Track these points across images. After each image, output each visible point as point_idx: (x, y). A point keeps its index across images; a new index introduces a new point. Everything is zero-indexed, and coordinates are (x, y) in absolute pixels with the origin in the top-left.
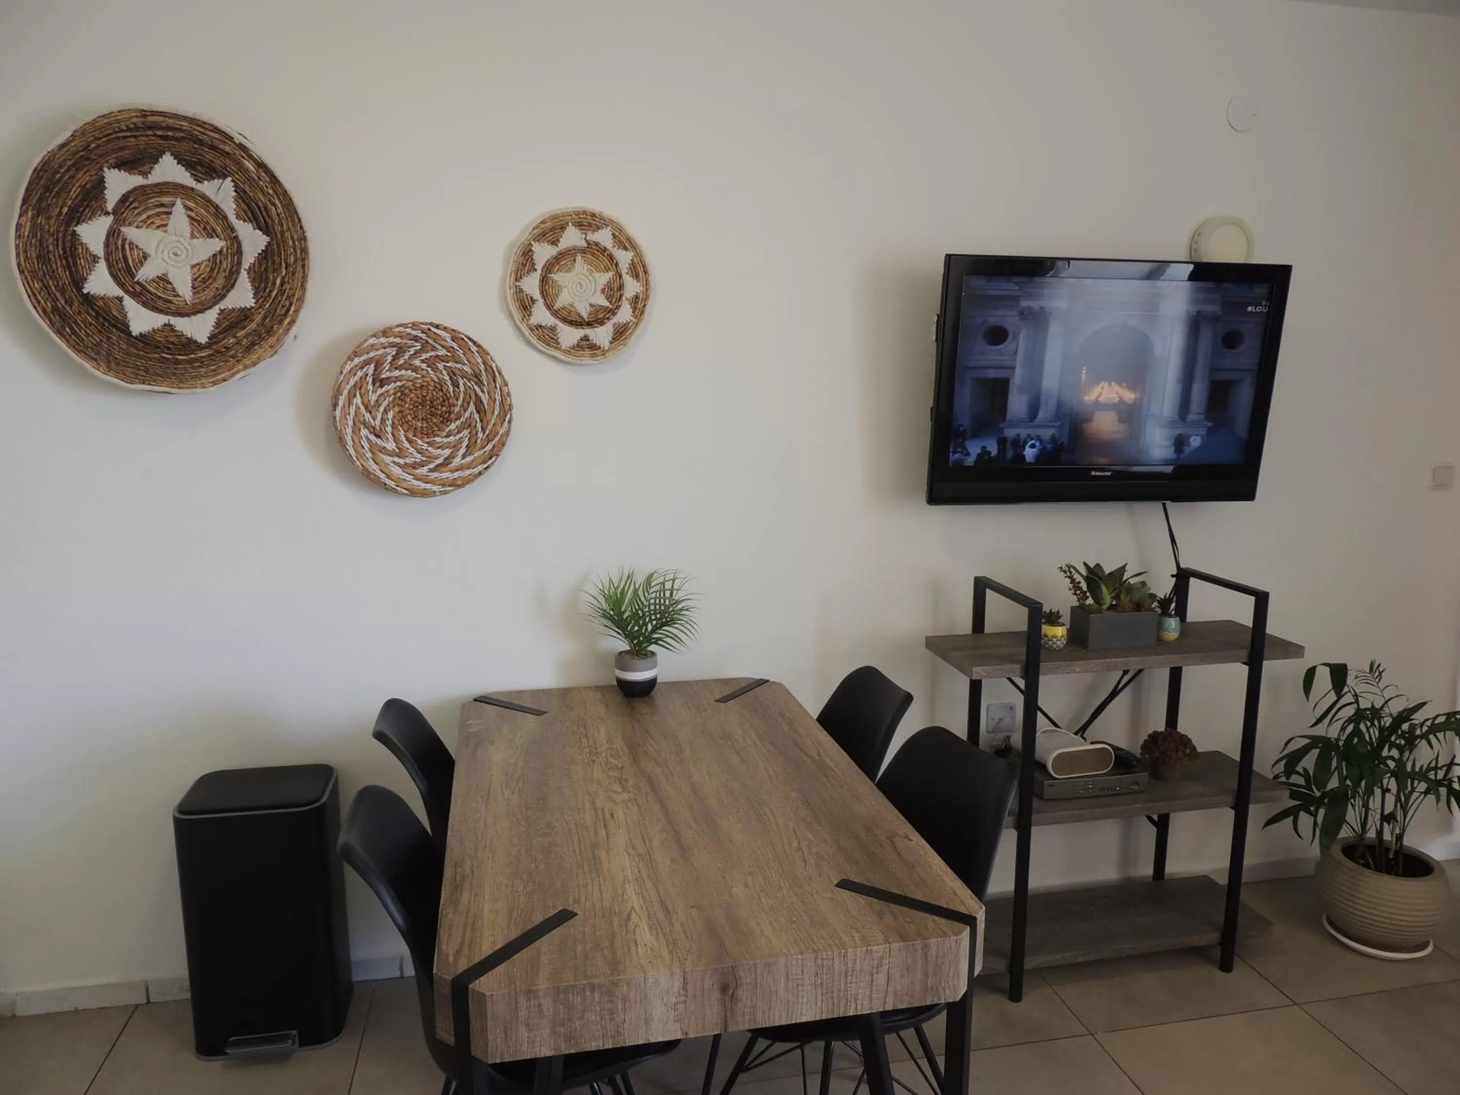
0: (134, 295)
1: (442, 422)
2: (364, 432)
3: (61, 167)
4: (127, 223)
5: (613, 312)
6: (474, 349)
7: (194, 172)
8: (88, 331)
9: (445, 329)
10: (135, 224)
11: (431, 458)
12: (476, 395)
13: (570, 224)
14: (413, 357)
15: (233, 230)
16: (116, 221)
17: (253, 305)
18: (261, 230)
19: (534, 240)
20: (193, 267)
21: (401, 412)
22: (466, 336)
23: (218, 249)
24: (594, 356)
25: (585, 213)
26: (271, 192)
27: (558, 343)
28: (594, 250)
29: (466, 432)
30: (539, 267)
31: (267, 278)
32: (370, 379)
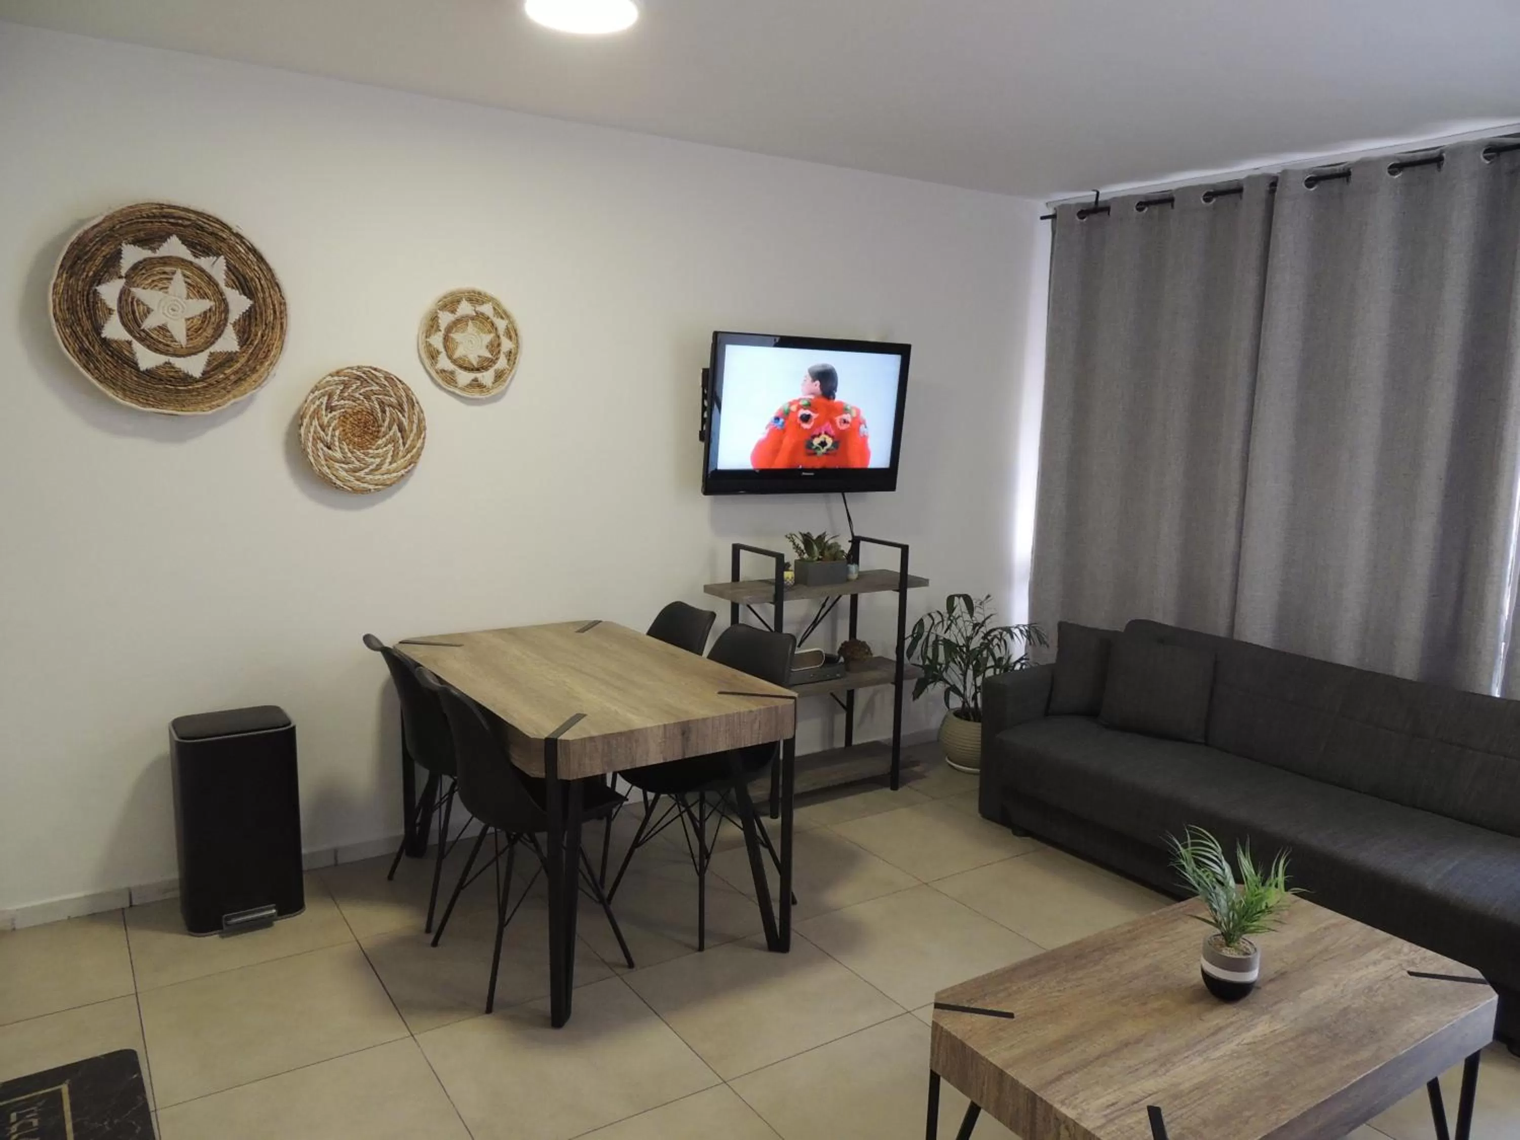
0: (141, 340)
1: (373, 439)
2: (320, 445)
3: (91, 242)
4: (136, 285)
5: (493, 362)
6: (400, 386)
7: (194, 250)
8: (107, 367)
9: (381, 371)
10: (143, 286)
11: (368, 465)
12: (399, 419)
13: (464, 299)
14: (353, 391)
15: (222, 294)
16: (127, 283)
17: (238, 350)
18: (245, 295)
19: (439, 309)
20: (188, 320)
21: (344, 430)
22: (395, 377)
23: (208, 308)
24: (482, 392)
25: (474, 292)
26: (256, 268)
27: (456, 383)
28: (480, 318)
29: (390, 446)
30: (442, 328)
31: (250, 331)
32: (324, 407)
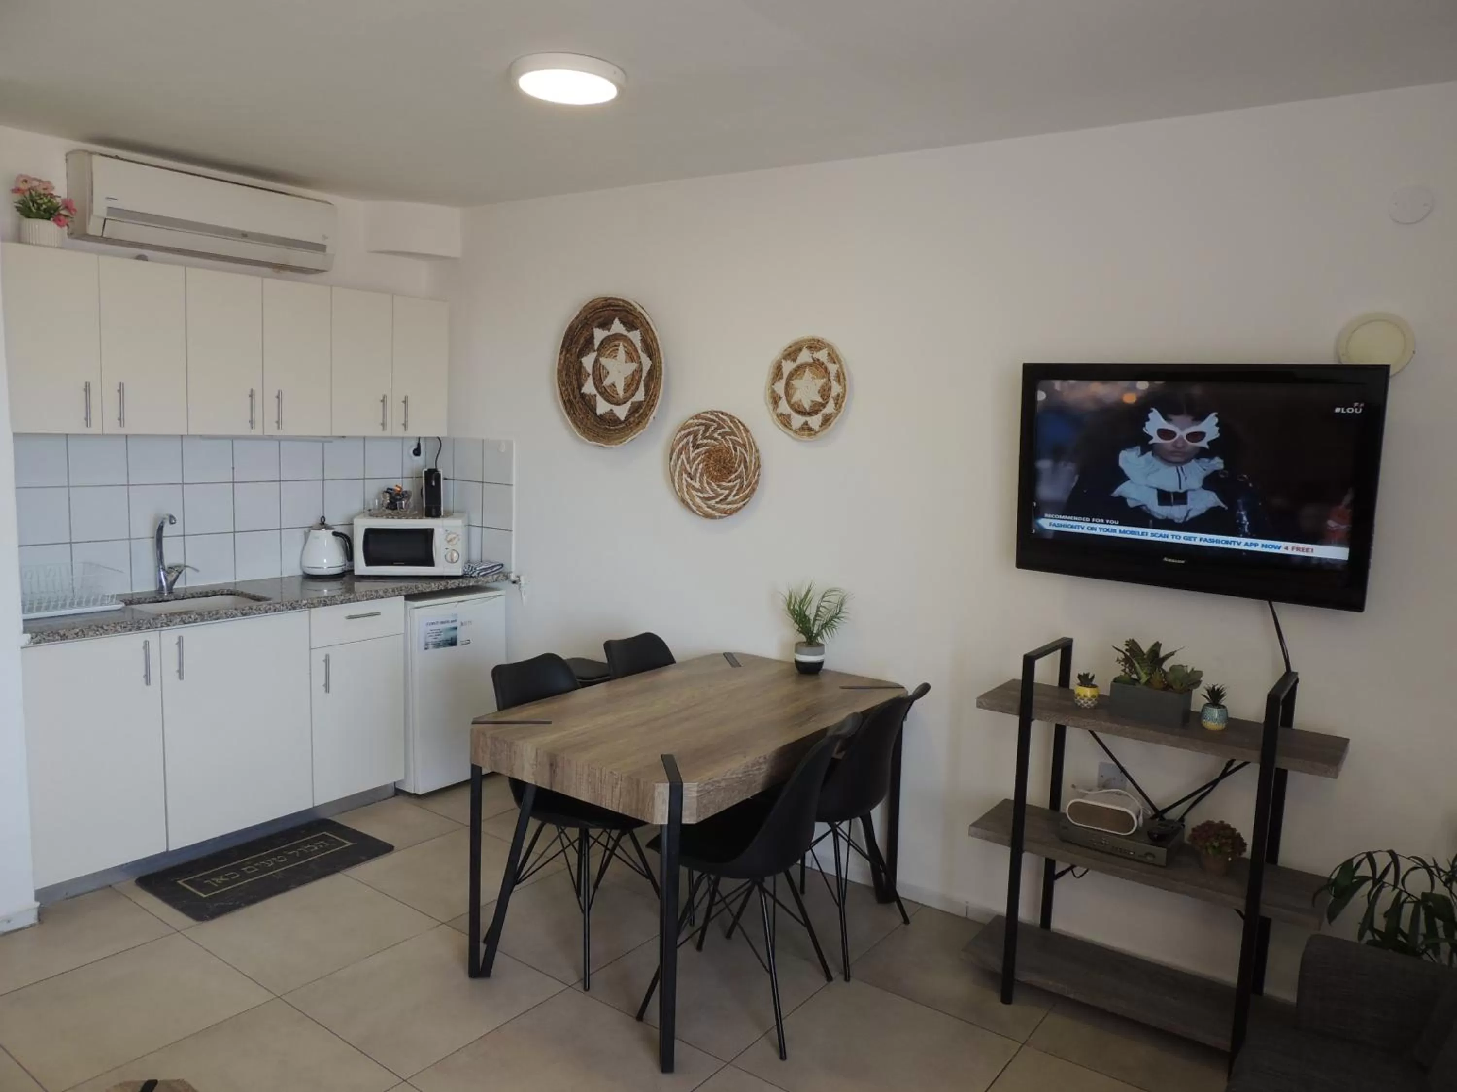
0: (601, 394)
1: (727, 474)
2: (685, 476)
3: (576, 328)
4: (602, 356)
5: (824, 406)
6: (741, 428)
7: (626, 327)
8: (580, 412)
9: (727, 415)
10: (605, 356)
11: (718, 495)
13: (805, 347)
14: (714, 431)
15: (639, 358)
16: (598, 355)
17: (643, 399)
18: (648, 357)
19: (784, 359)
20: (625, 378)
21: (706, 465)
22: (737, 420)
23: (634, 369)
24: (810, 435)
25: (814, 340)
26: (651, 336)
27: (792, 426)
28: (817, 364)
29: (738, 480)
30: (785, 375)
31: (649, 384)
32: (691, 445)
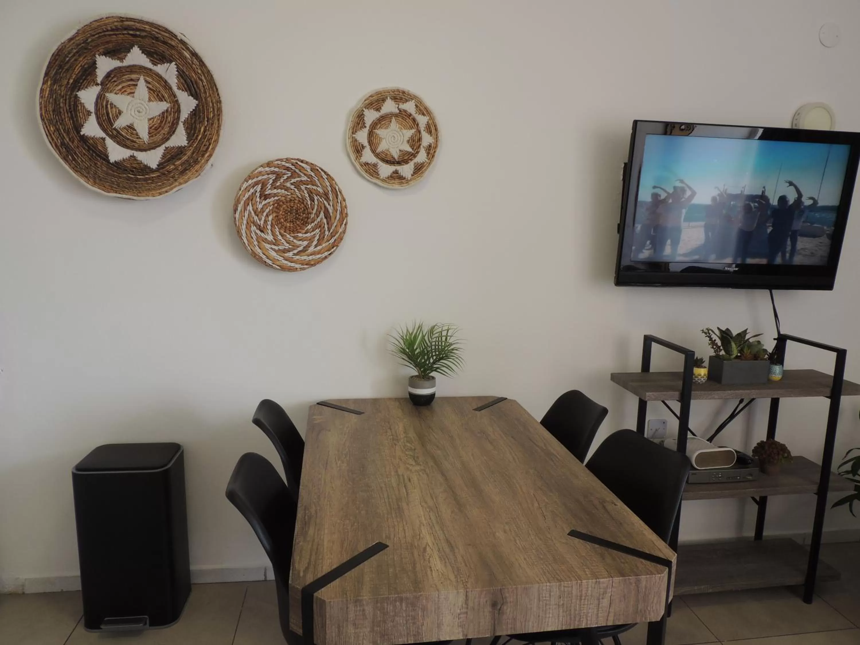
0: (112, 137)
1: (303, 224)
2: (253, 228)
3: (69, 53)
4: (109, 91)
5: (414, 155)
6: (325, 176)
7: (152, 59)
8: (83, 159)
9: (307, 163)
10: (115, 91)
11: (296, 246)
12: (325, 206)
13: (389, 98)
14: (286, 180)
15: (175, 96)
16: (103, 90)
17: (186, 145)
18: (192, 96)
19: (365, 107)
20: (150, 119)
21: (277, 216)
22: (320, 168)
23: (166, 109)
24: (401, 183)
25: (398, 91)
26: (200, 72)
27: (378, 175)
28: (403, 115)
29: (317, 231)
30: (368, 125)
31: (195, 127)
32: (258, 194)
